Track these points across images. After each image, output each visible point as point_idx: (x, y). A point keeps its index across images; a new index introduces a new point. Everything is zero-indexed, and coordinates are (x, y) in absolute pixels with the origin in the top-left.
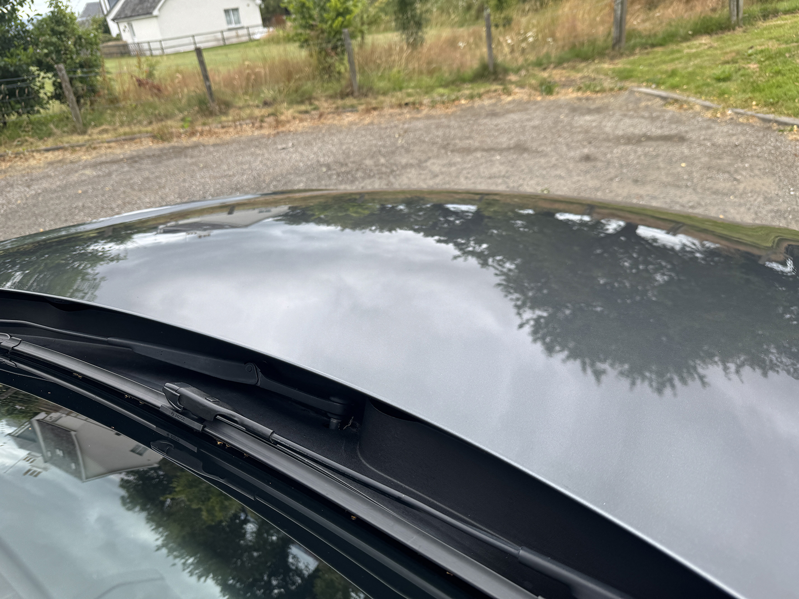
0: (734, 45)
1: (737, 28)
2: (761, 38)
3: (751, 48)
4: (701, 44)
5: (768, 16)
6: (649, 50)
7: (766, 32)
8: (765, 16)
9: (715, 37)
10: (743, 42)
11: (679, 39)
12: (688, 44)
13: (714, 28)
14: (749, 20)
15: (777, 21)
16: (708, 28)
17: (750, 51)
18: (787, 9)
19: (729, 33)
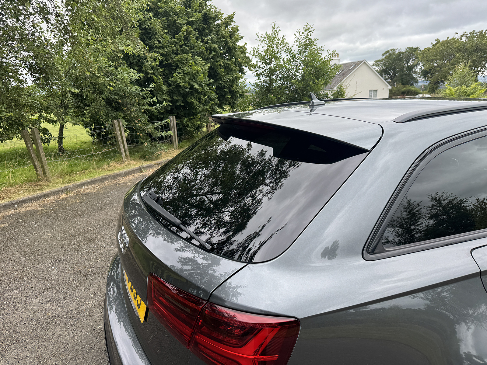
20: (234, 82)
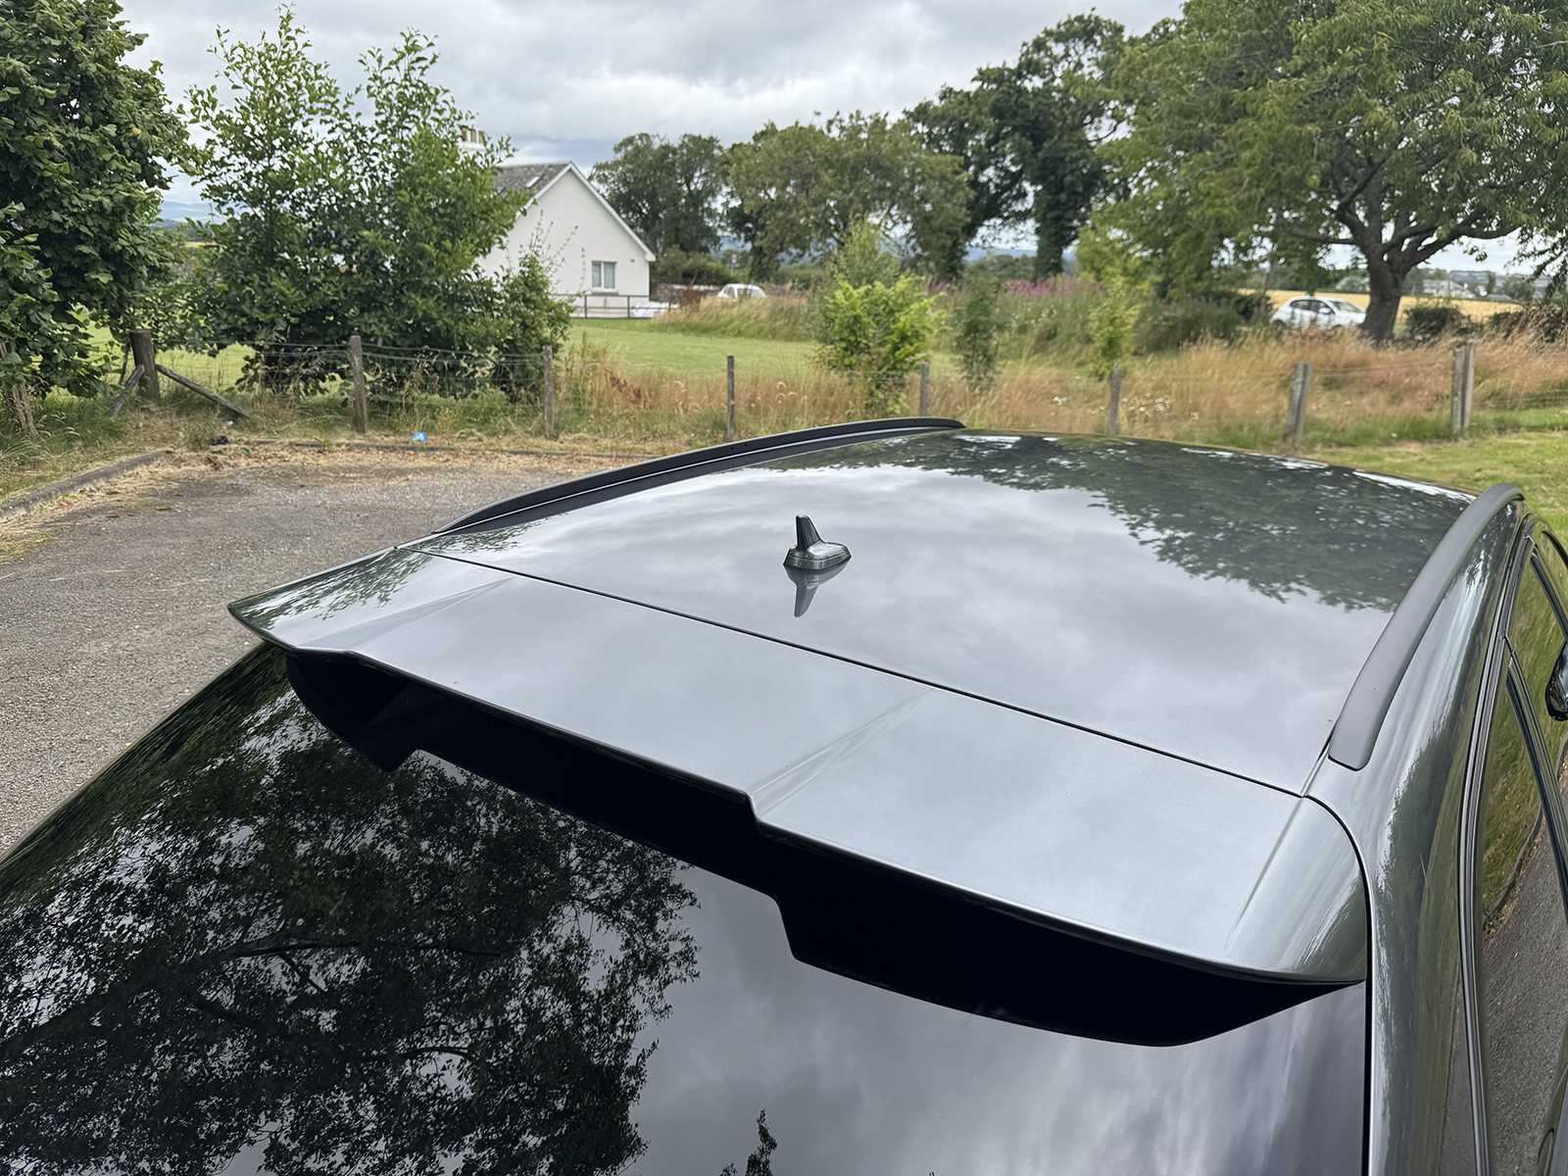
0: (1456, 462)
1: (1460, 439)
2: (1494, 459)
3: (1479, 470)
4: (1408, 453)
5: (1505, 429)
6: (1334, 449)
7: (1500, 452)
8: (1502, 428)
9: (1428, 446)
10: (1468, 460)
11: (1378, 442)
12: (1390, 449)
13: (1428, 434)
14: (1478, 430)
15: (1517, 438)
16: (1417, 432)
17: (1477, 475)
18: (1533, 424)
19: (1449, 445)
20: (121, 221)
